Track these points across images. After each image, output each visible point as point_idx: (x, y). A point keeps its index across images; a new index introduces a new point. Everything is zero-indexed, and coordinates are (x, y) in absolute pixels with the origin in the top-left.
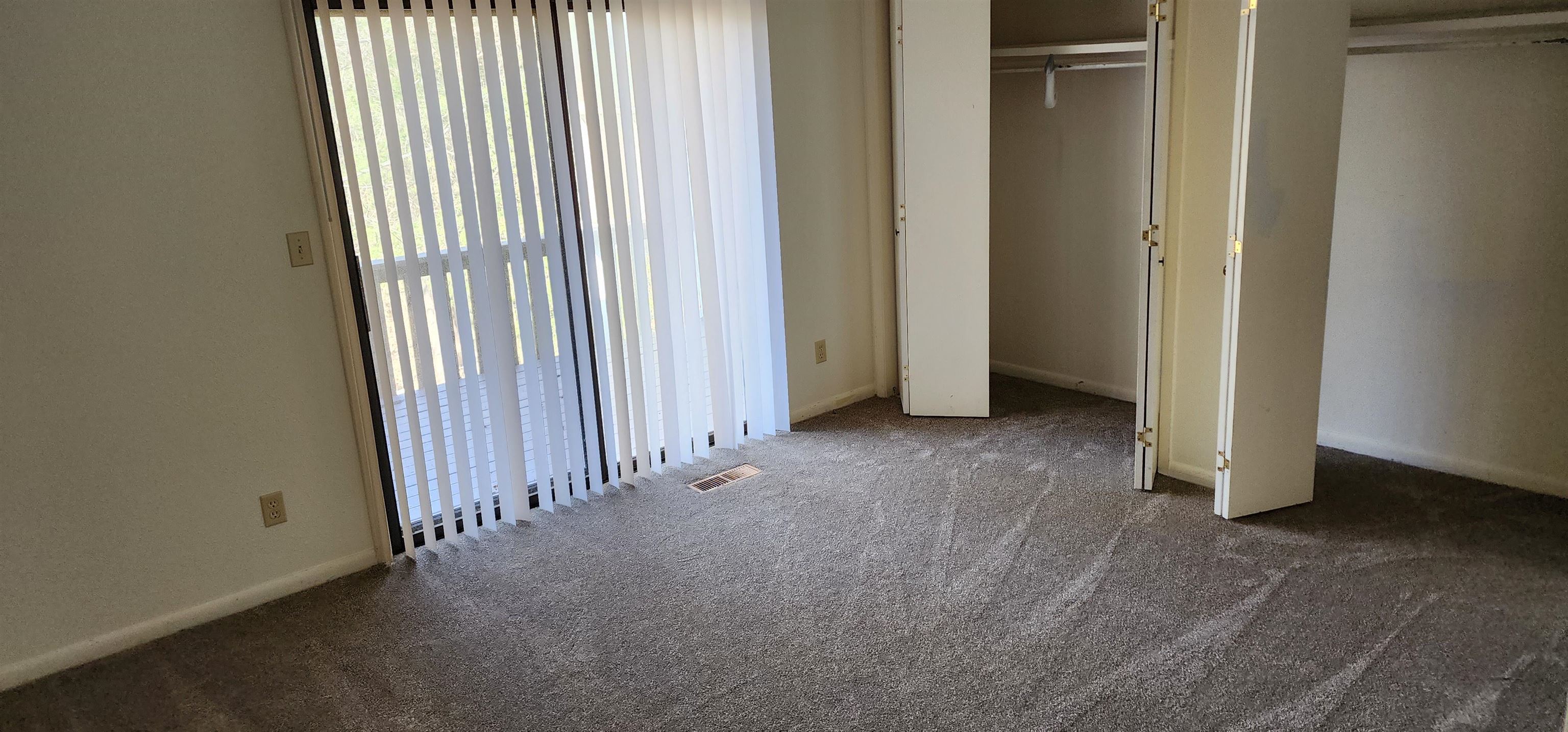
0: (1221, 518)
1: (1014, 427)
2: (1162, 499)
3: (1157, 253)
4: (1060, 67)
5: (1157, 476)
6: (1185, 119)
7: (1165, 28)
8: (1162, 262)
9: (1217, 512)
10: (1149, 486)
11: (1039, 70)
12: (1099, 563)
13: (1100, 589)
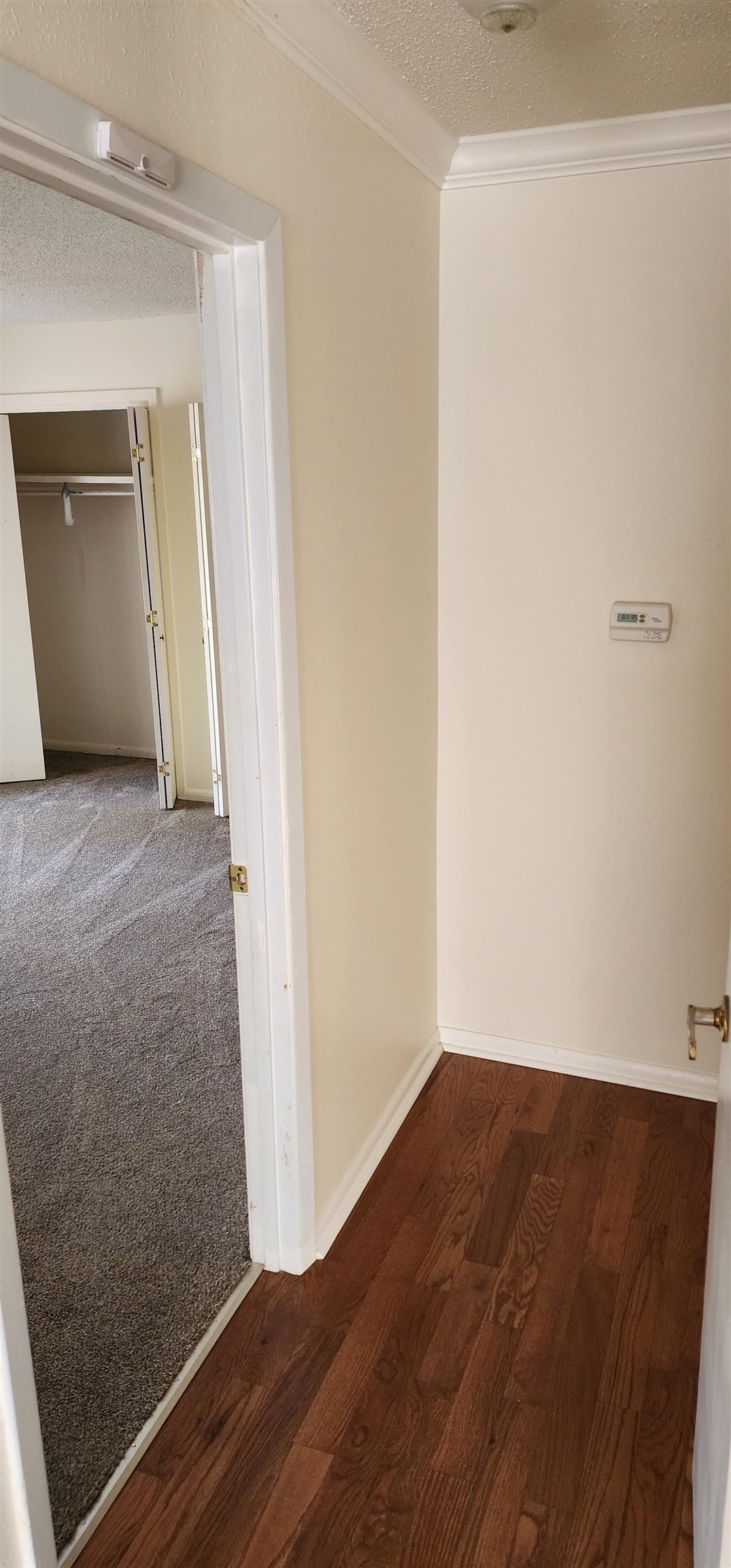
0: (219, 817)
1: (66, 785)
2: (181, 813)
3: (159, 631)
4: (74, 493)
5: (177, 800)
6: (168, 535)
7: (145, 466)
8: (163, 638)
9: (217, 814)
10: (171, 806)
11: (57, 494)
12: (136, 853)
13: (137, 866)
